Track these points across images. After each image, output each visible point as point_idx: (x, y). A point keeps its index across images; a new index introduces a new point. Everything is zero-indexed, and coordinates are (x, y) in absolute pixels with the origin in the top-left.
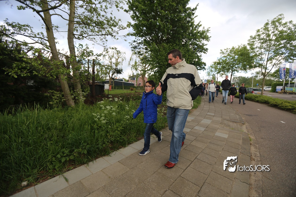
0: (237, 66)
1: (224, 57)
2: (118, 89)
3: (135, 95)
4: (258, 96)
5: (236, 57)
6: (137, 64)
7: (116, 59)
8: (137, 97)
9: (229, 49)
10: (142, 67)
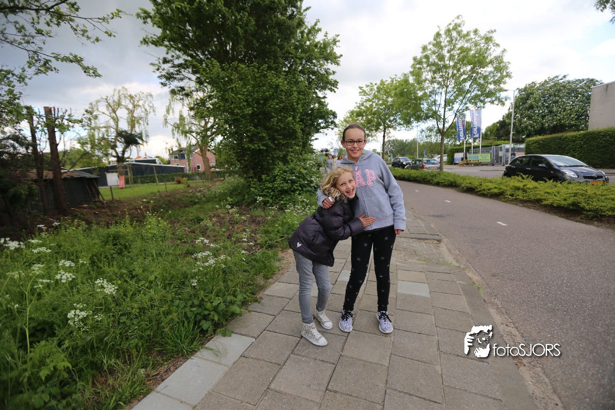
0: (392, 118)
1: (367, 100)
2: (143, 182)
3: (186, 194)
4: (435, 173)
5: (390, 99)
6: (186, 120)
7: (128, 109)
8: (191, 197)
9: (376, 84)
10: (199, 129)
